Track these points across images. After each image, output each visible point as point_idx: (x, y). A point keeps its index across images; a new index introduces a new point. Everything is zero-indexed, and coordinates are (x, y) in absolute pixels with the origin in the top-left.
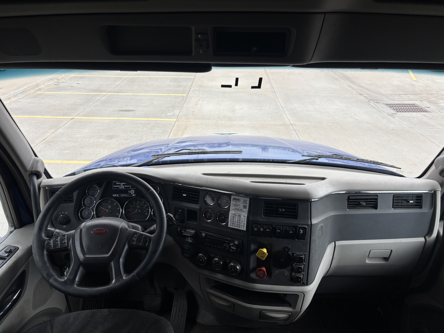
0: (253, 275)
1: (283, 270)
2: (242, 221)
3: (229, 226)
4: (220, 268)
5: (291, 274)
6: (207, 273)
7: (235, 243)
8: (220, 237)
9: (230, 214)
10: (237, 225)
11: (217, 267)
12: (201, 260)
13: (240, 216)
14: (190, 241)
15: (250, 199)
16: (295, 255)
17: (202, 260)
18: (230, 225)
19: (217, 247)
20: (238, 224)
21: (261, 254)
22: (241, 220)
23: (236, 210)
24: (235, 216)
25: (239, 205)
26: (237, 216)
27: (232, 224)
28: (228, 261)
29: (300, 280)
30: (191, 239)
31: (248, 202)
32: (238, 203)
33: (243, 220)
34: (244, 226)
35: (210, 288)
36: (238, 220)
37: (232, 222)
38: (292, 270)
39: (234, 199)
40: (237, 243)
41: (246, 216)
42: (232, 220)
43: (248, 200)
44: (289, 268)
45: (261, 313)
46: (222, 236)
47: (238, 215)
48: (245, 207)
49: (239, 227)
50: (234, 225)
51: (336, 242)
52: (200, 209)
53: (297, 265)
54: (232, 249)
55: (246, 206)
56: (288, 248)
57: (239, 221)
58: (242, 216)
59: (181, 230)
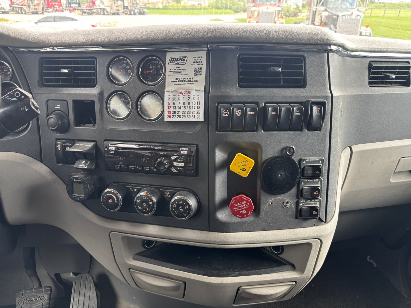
0: (222, 215)
1: (281, 198)
2: (194, 103)
3: (165, 120)
4: (151, 210)
5: (297, 204)
6: (124, 227)
7: (182, 152)
8: (149, 146)
9: (166, 93)
10: (184, 112)
11: (146, 210)
12: (110, 201)
13: (188, 93)
14: (85, 167)
15: (208, 52)
16: (304, 162)
17: (113, 200)
18: (169, 117)
19: (143, 168)
20: (187, 110)
21: (240, 164)
22: (191, 101)
23: (179, 83)
24: (177, 95)
25: (185, 70)
26: (181, 95)
27: (172, 114)
28: (167, 194)
29: (314, 213)
30: (85, 163)
31: (204, 60)
32: (182, 67)
33: (196, 100)
34: (199, 112)
35: (134, 259)
36: (184, 103)
37: (172, 110)
38: (300, 194)
39: (174, 59)
40: (186, 152)
41: (203, 89)
42: (172, 105)
43: (203, 55)
44: (294, 191)
45: (240, 291)
46: (152, 144)
47: (183, 91)
48: (198, 72)
49: (189, 117)
50: (176, 114)
51: (352, 147)
52: (101, 94)
53: (308, 182)
54: (176, 167)
55: (201, 68)
56: (290, 149)
57: (186, 105)
58: (193, 92)
59: (64, 147)
